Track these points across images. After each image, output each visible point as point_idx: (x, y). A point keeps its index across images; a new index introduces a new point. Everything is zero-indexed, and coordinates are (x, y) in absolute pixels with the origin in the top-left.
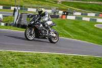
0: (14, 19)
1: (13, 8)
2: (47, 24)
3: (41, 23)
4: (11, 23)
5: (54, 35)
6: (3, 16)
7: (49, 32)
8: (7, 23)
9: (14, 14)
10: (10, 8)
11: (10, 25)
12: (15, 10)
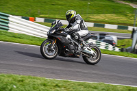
0: (132, 42)
1: (130, 28)
2: (78, 35)
3: (69, 33)
4: (128, 48)
5: (92, 52)
6: (118, 38)
7: (82, 48)
8: (122, 49)
9: (132, 37)
10: (127, 28)
11: (127, 51)
12: (134, 31)
